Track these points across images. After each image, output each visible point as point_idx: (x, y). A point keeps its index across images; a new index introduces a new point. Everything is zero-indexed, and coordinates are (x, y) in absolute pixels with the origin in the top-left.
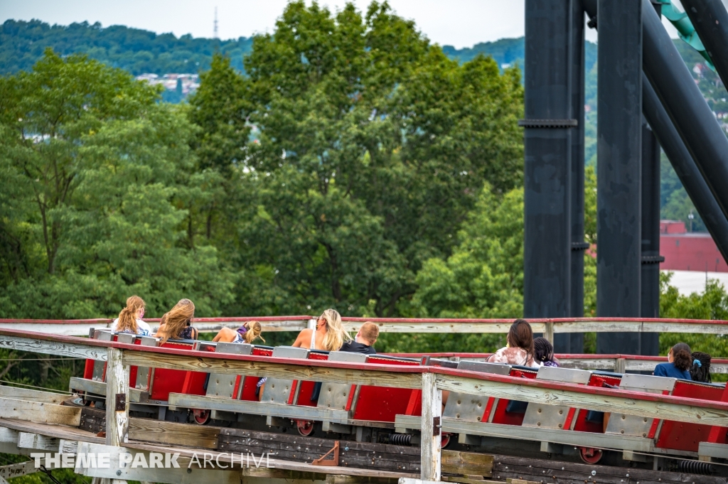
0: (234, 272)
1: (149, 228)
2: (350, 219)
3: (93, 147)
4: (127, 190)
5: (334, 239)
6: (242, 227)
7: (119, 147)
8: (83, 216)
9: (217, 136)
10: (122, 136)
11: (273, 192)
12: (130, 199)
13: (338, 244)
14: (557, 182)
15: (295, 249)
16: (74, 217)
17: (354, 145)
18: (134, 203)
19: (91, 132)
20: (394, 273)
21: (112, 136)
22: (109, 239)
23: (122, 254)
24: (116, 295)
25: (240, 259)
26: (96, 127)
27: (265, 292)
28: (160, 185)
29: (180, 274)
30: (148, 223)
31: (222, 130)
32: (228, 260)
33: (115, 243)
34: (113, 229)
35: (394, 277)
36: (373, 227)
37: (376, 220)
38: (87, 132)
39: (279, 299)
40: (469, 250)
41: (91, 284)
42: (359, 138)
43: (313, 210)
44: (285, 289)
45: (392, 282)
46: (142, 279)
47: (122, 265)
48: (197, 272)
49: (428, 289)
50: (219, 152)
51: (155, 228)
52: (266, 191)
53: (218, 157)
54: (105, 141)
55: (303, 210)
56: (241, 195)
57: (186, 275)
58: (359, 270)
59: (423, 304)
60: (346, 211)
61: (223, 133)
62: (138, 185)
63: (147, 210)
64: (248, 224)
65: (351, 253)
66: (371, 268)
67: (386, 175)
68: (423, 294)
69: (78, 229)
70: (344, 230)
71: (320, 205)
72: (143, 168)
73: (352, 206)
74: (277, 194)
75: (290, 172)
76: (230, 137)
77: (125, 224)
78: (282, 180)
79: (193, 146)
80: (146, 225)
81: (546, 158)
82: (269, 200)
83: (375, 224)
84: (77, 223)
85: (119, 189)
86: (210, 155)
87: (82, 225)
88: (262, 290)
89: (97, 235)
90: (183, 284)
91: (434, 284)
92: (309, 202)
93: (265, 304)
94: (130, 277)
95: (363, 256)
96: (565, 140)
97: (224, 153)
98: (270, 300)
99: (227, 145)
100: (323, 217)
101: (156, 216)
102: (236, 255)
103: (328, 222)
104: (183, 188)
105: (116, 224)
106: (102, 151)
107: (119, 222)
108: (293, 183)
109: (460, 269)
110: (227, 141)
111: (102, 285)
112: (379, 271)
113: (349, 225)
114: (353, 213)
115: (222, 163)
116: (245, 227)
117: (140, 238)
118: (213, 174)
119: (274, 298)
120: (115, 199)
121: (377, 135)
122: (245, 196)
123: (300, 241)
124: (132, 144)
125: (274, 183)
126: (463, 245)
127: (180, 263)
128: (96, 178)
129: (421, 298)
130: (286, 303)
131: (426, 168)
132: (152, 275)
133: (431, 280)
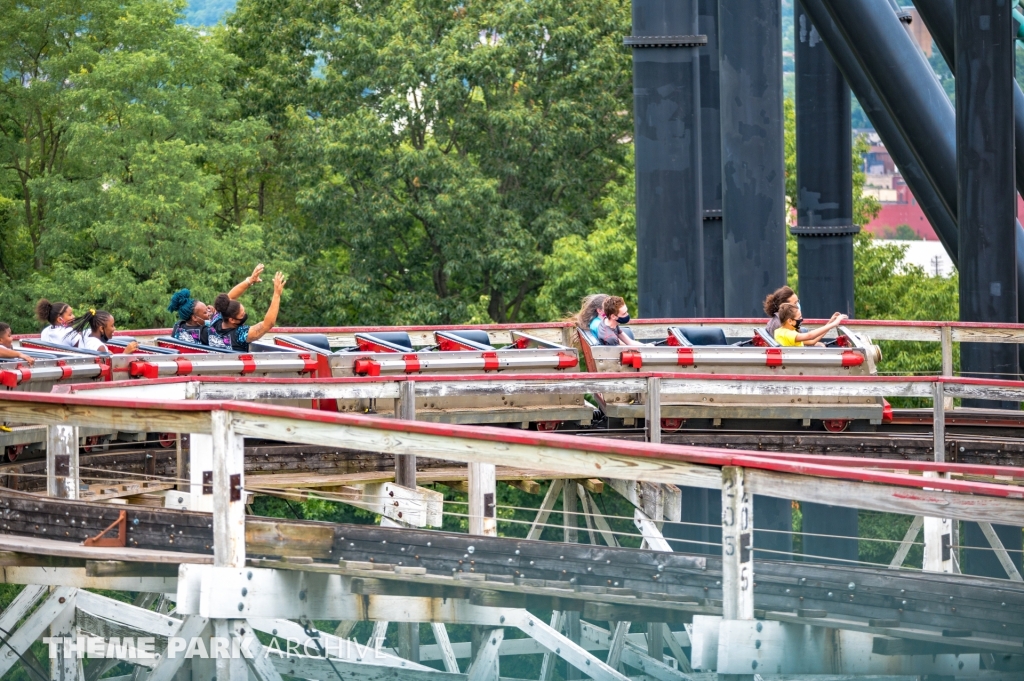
0: (288, 260)
1: (166, 202)
2: (452, 183)
3: (86, 90)
4: (135, 150)
5: (430, 211)
6: (302, 197)
7: (123, 90)
8: (74, 188)
9: (264, 72)
10: (125, 75)
11: (345, 146)
12: (139, 162)
13: (437, 220)
14: (680, 124)
15: (377, 227)
16: (62, 188)
17: (454, 81)
18: (145, 166)
19: (84, 70)
20: (516, 255)
21: (112, 75)
22: (111, 218)
23: (128, 239)
24: (121, 297)
25: (299, 241)
26: (89, 62)
27: (335, 286)
28: (179, 141)
29: (210, 264)
30: (164, 194)
31: (272, 63)
32: (282, 244)
33: (119, 223)
34: (116, 204)
35: (516, 262)
36: (486, 194)
37: (490, 184)
38: (77, 71)
39: (355, 295)
40: (619, 223)
41: (86, 282)
42: (461, 69)
43: (401, 171)
44: (364, 282)
45: (514, 269)
46: (157, 273)
47: (129, 255)
48: (236, 260)
49: (559, 280)
50: (268, 95)
51: (173, 201)
52: (336, 144)
53: (267, 101)
54: (102, 82)
55: (388, 170)
56: (301, 151)
57: (218, 266)
58: (468, 254)
59: (553, 300)
60: (448, 173)
61: (274, 68)
62: (151, 142)
63: (162, 177)
64: (311, 192)
65: (456, 231)
66: (485, 250)
67: (501, 120)
68: (553, 288)
69: (67, 206)
70: (444, 199)
71: (412, 164)
72: (157, 116)
73: (456, 166)
74: (351, 149)
75: (368, 118)
76: (284, 72)
77: (132, 197)
78: (357, 130)
79: (230, 84)
80: (161, 198)
81: (663, 90)
82: (339, 157)
83: (489, 189)
84: (68, 198)
85: (124, 150)
86: (256, 97)
87: (74, 199)
88: (332, 284)
89: (93, 213)
90: (215, 280)
91: (567, 274)
92: (396, 160)
93: (335, 303)
94: (140, 270)
95: (472, 234)
96: (691, 64)
97: (275, 96)
98: (342, 296)
99: (279, 84)
100: (416, 181)
101: (175, 185)
102: (294, 237)
103: (422, 188)
104: (216, 144)
105: (119, 197)
106: (98, 96)
107: (123, 195)
108: (372, 134)
109: (603, 251)
110: (278, 79)
111: (102, 284)
112: (496, 254)
113: (452, 192)
114: (457, 175)
115: (273, 108)
116: (306, 196)
117: (155, 216)
118: (259, 124)
119: (347, 294)
120: (118, 162)
121: (486, 64)
122: (306, 154)
123: (384, 214)
124: (141, 85)
125: (346, 135)
126: (611, 217)
127: (211, 249)
128: (92, 135)
129: (551, 292)
130: (365, 301)
131: (556, 111)
132: (173, 267)
133: (563, 269)
